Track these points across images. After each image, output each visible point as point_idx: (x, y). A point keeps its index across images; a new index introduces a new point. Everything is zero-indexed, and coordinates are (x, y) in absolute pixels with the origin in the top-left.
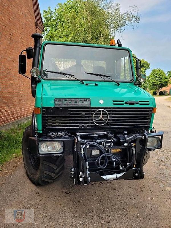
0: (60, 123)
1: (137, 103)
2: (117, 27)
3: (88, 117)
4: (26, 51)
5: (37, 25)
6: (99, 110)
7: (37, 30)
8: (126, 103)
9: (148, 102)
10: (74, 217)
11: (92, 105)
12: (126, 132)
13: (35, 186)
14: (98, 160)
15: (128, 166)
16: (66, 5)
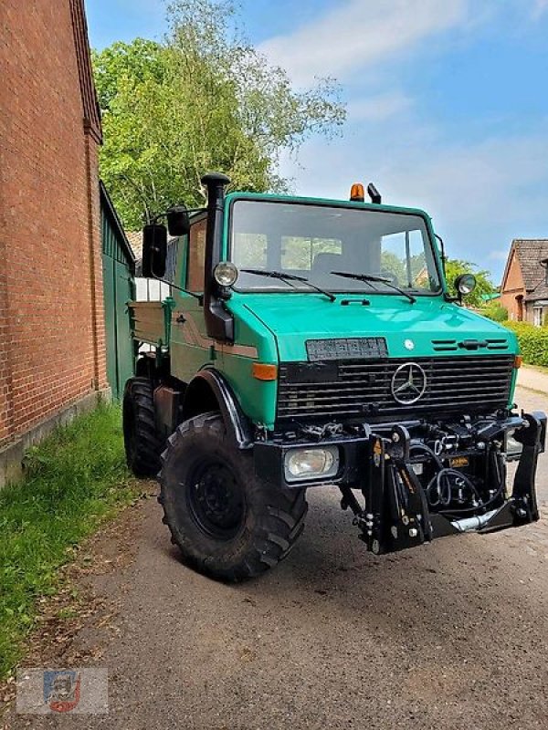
0: (317, 403)
1: (482, 346)
3: (382, 384)
5: (87, 127)
6: (404, 365)
7: (87, 142)
8: (461, 345)
9: (504, 341)
12: (467, 417)
13: (225, 586)
15: (492, 496)
16: (109, 55)
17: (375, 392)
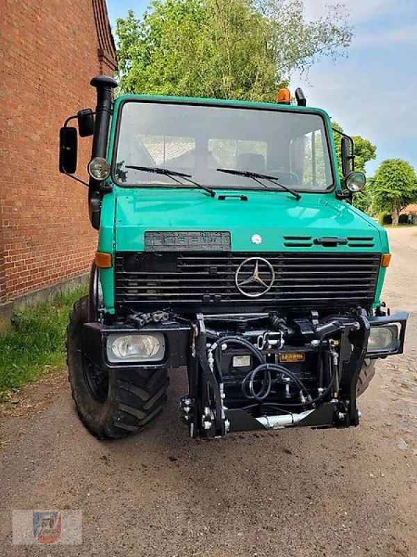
0: (157, 291)
1: (344, 243)
2: (295, 57)
3: (225, 276)
4: (76, 119)
5: (101, 55)
6: (250, 259)
7: (101, 68)
8: (316, 242)
9: (371, 239)
10: (189, 515)
11: (235, 248)
12: (315, 314)
13: (97, 441)
14: (249, 379)
15: (321, 394)
16: (170, 4)
17: (219, 284)
